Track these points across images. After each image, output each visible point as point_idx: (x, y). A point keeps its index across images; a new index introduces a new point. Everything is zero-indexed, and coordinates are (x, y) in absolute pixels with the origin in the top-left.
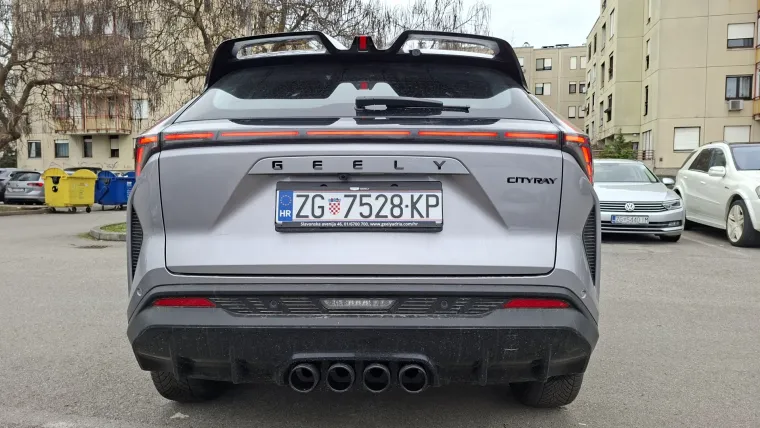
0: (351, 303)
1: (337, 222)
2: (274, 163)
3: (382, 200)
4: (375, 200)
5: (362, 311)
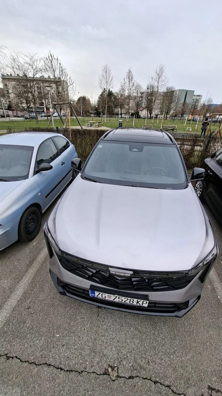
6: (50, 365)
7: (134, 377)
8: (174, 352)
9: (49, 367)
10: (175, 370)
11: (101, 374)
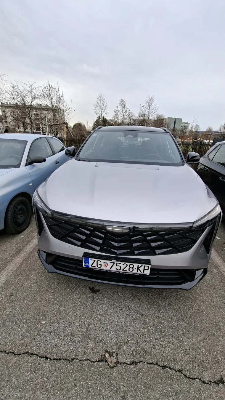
6: (32, 354)
7: (138, 362)
8: (183, 334)
9: (31, 357)
10: (186, 352)
11: (96, 361)
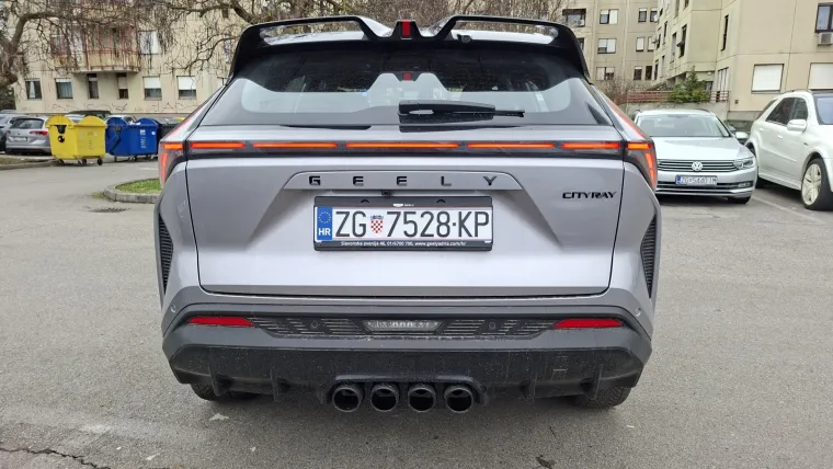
0: (395, 325)
1: (379, 242)
2: (311, 178)
3: (428, 217)
4: (419, 217)
5: (407, 332)
